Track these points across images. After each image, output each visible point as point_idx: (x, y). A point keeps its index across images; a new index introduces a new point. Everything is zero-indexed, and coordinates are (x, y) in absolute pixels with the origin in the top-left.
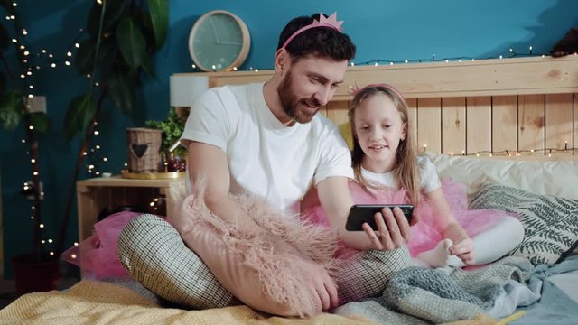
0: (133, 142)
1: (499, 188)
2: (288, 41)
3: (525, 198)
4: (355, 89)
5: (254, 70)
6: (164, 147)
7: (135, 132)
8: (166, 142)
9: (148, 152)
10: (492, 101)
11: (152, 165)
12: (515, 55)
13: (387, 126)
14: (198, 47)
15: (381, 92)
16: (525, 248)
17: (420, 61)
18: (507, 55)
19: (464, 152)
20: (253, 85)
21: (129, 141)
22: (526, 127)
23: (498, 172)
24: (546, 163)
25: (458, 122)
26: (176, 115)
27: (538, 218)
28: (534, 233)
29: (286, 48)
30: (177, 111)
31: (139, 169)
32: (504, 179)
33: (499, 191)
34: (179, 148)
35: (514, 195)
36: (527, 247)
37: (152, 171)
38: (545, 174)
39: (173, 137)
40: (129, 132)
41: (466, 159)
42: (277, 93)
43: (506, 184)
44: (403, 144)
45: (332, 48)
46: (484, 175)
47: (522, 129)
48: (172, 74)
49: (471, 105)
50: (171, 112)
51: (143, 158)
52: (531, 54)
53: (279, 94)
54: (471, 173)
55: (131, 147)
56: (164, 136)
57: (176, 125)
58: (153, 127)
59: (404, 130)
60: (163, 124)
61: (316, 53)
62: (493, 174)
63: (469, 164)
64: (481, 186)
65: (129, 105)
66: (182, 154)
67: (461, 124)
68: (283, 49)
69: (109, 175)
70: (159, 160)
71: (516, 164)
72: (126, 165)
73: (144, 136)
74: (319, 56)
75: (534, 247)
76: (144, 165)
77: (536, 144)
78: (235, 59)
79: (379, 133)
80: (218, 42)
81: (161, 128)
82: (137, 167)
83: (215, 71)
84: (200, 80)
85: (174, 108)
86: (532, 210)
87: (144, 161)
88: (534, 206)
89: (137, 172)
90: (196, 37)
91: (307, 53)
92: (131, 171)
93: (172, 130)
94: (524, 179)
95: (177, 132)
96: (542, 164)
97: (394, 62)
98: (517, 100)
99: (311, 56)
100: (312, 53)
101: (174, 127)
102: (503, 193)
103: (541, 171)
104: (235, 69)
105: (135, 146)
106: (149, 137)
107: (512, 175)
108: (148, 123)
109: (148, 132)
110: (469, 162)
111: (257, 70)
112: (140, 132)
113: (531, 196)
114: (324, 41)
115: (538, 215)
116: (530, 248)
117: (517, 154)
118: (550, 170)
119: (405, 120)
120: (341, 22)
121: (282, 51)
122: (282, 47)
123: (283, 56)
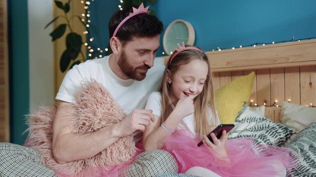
17: (284, 42)
25: (311, 83)
29: (116, 36)
42: (118, 65)
53: (120, 65)
67: (313, 85)
68: (114, 37)
80: (178, 38)
121: (113, 39)
122: (112, 36)
123: (116, 42)
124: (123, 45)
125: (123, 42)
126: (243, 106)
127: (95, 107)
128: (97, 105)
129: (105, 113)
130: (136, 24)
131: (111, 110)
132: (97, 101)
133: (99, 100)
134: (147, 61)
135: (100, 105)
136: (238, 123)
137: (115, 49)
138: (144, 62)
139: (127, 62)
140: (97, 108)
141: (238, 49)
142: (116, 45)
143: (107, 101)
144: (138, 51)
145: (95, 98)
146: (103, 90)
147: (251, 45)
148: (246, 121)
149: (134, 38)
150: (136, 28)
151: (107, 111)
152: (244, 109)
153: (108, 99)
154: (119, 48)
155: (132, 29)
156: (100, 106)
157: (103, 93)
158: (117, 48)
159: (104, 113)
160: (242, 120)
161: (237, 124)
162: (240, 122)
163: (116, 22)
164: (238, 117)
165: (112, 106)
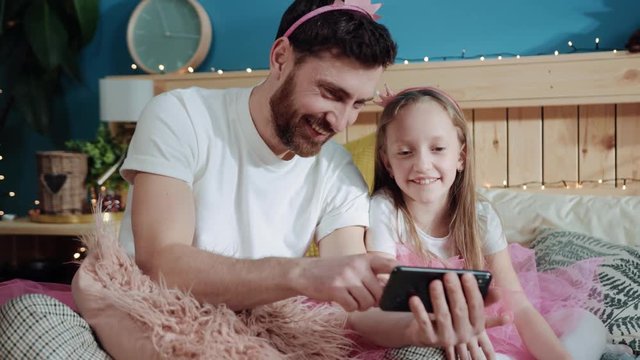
0: (45, 171)
1: (564, 234)
2: (292, 28)
3: (604, 250)
4: (385, 95)
5: (216, 71)
6: (91, 178)
7: (48, 157)
8: (93, 171)
9: (67, 185)
10: (543, 113)
11: (73, 203)
12: (574, 50)
13: (439, 149)
14: (139, 41)
15: (427, 98)
16: (615, 328)
17: (445, 59)
18: (564, 50)
19: (505, 183)
20: (234, 91)
21: (40, 170)
22: (590, 149)
23: (558, 212)
24: (624, 200)
25: (496, 142)
26: (108, 134)
27: (628, 282)
28: (625, 303)
29: (289, 38)
30: (112, 128)
31: (55, 210)
32: (568, 220)
33: (564, 240)
34: (111, 178)
35: (587, 245)
36: (618, 326)
37: (73, 211)
38: (624, 214)
39: (103, 163)
40: (39, 158)
41: (512, 193)
43: (572, 230)
44: (460, 176)
45: (360, 46)
46: (538, 216)
47: (585, 151)
48: (103, 77)
49: (514, 118)
50: (102, 128)
51: (60, 193)
52: (597, 48)
54: (519, 213)
55: (42, 178)
56: (91, 162)
57: (108, 147)
58: (77, 150)
59: (462, 155)
60: (89, 146)
61: (335, 51)
62: (551, 215)
63: (517, 201)
64: (534, 230)
65: (45, 120)
66: (117, 188)
67: (500, 144)
68: (285, 39)
69: (10, 217)
70: (84, 195)
71: (581, 199)
72: (37, 202)
73: (61, 163)
74: (338, 57)
75: (629, 326)
76: (61, 204)
77: (603, 172)
78: (191, 57)
79: (427, 160)
80: (168, 34)
81: (86, 152)
82: (52, 206)
83: (162, 72)
84: (141, 86)
85: (106, 124)
86: (616, 268)
87: (61, 198)
88: (619, 263)
89: (52, 213)
90: (137, 27)
91: (320, 50)
92: (43, 212)
93: (103, 154)
94: (595, 221)
95: (110, 157)
96: (619, 201)
97: (409, 60)
98: (578, 112)
99: (327, 55)
100: (329, 49)
101: (106, 151)
102: (570, 243)
103: (617, 210)
104: (191, 70)
105: (49, 178)
106: (70, 165)
107: (577, 215)
108: (69, 144)
109: (67, 157)
110: (515, 197)
111: (220, 72)
112: (55, 157)
113: (611, 247)
114: (348, 33)
115: (627, 276)
116: (623, 327)
117: (578, 186)
118: (630, 208)
119: (463, 140)
120: (378, 6)
121: (282, 42)
122: (282, 35)
123: (284, 50)
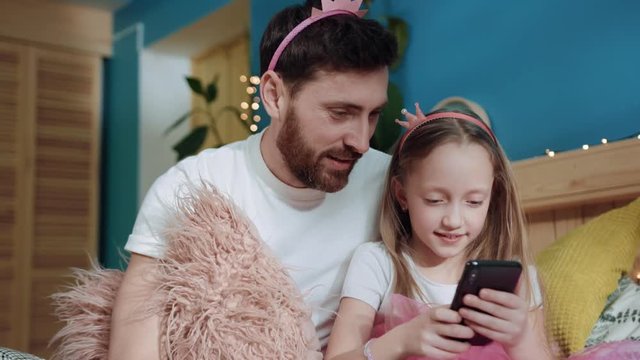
29: (275, 69)
121: (269, 77)
123: (274, 84)
124: (293, 94)
125: (293, 85)
126: (620, 281)
127: (212, 259)
128: (216, 254)
129: (236, 275)
130: (326, 36)
131: (253, 268)
132: (218, 245)
133: (223, 240)
134: (353, 137)
135: (225, 255)
136: (608, 323)
137: (272, 104)
138: (343, 138)
139: (300, 138)
140: (218, 263)
141: (598, 148)
142: (275, 93)
143: (242, 244)
144: (329, 107)
145: (212, 235)
146: (234, 216)
147: (631, 137)
148: (630, 319)
149: (321, 73)
150: (324, 46)
151: (242, 271)
152: (622, 290)
153: (247, 240)
154: (281, 102)
155: (315, 49)
156: (226, 259)
157: (234, 224)
158: (276, 101)
159: (234, 276)
160: (620, 315)
161: (606, 327)
162: (613, 320)
163: (276, 34)
164: (608, 307)
165: (256, 258)
